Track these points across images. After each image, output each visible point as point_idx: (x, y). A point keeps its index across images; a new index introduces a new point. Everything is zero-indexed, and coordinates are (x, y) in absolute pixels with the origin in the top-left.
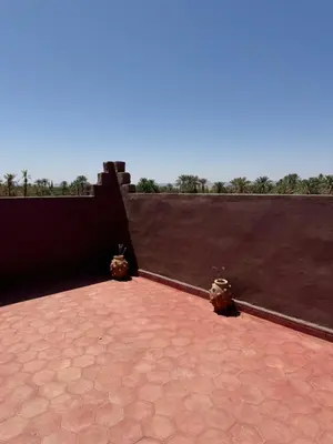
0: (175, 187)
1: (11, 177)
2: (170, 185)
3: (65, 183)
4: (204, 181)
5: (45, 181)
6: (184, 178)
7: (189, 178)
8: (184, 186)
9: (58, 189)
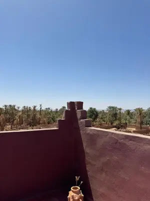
0: (105, 111)
1: (35, 107)
2: (103, 111)
3: (57, 109)
4: (120, 109)
5: (49, 108)
6: (110, 107)
7: (113, 107)
8: (110, 111)
9: (54, 112)
